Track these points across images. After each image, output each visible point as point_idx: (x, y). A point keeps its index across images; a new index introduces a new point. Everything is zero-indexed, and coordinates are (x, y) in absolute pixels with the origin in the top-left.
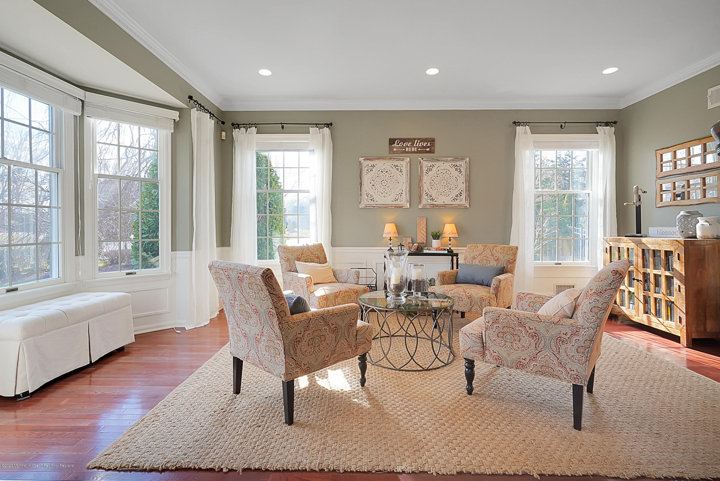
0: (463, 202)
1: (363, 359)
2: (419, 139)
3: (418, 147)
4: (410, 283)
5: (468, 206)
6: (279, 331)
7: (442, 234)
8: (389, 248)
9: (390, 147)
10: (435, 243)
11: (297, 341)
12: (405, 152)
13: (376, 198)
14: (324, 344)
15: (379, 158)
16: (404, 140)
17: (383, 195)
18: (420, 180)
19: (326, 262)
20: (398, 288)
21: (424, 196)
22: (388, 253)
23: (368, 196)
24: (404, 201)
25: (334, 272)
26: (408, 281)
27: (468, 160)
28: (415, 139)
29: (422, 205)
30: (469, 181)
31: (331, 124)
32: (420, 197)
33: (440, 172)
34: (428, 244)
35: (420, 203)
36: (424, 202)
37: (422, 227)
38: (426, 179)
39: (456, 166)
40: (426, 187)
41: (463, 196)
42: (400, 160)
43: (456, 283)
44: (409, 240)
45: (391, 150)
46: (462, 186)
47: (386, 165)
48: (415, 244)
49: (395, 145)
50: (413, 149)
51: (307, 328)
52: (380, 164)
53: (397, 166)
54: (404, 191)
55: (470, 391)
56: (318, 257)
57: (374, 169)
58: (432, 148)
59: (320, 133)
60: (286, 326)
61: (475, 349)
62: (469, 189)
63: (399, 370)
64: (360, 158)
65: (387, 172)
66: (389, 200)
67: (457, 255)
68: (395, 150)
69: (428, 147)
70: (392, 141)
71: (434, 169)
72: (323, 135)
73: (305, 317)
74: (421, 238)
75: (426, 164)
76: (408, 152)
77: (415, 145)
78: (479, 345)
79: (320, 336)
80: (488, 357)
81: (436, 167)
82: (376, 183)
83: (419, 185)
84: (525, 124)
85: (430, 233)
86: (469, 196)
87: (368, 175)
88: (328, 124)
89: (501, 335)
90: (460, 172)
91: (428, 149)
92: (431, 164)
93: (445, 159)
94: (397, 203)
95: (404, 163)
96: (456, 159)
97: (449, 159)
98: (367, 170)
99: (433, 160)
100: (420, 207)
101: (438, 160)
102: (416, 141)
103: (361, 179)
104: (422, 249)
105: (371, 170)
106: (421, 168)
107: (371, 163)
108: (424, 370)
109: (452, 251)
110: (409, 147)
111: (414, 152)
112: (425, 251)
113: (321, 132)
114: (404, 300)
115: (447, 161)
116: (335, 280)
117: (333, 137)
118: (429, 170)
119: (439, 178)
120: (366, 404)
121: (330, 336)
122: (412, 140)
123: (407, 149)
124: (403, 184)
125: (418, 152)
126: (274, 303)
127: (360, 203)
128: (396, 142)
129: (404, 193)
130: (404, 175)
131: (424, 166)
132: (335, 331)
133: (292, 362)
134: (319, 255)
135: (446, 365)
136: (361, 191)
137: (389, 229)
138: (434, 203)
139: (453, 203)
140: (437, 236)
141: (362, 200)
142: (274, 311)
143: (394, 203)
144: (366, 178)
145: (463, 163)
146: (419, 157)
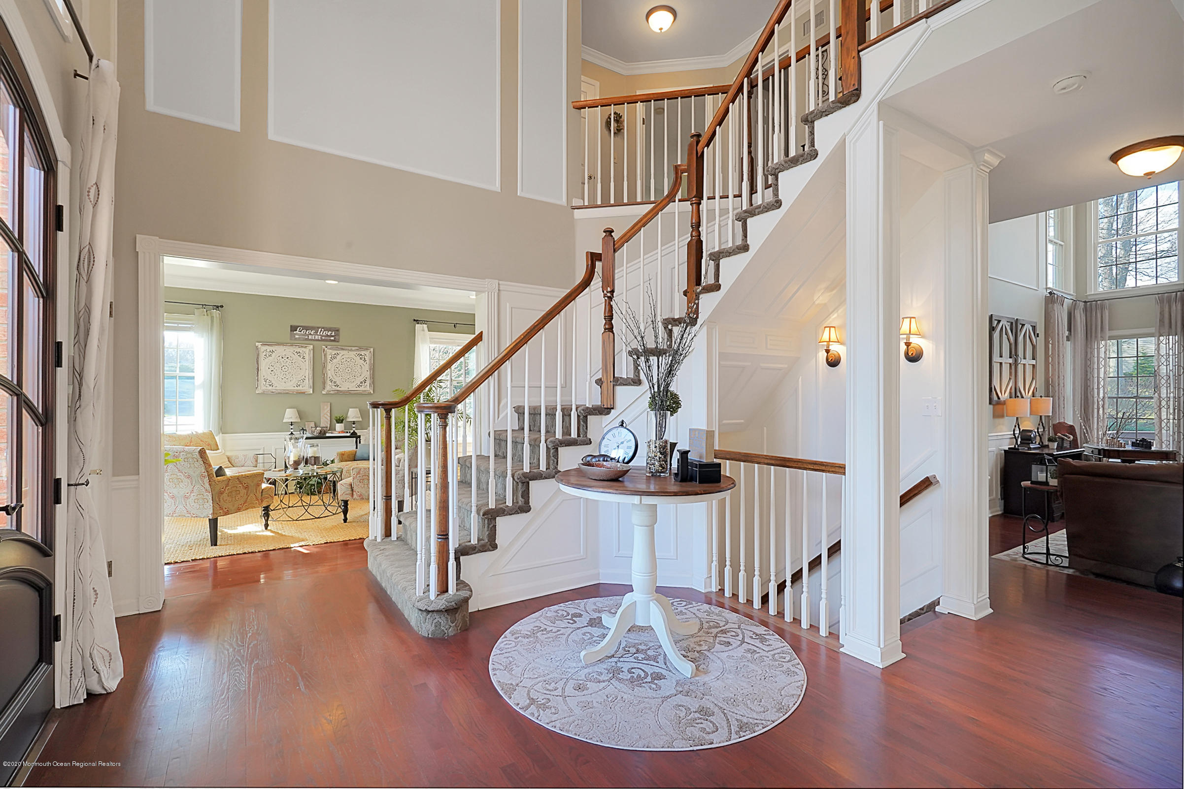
0: (368, 388)
1: (267, 510)
2: (323, 328)
3: (322, 336)
4: (307, 459)
5: (372, 392)
6: (208, 486)
7: (346, 418)
8: (290, 433)
9: (291, 334)
10: (339, 427)
11: (221, 493)
12: (308, 339)
13: (275, 384)
14: (239, 497)
15: (279, 344)
16: (306, 328)
17: (283, 381)
18: (324, 367)
19: (218, 449)
20: (297, 464)
21: (329, 382)
22: (288, 437)
23: (266, 381)
24: (307, 388)
25: (228, 458)
26: (305, 458)
27: (372, 350)
28: (319, 328)
29: (326, 390)
30: (373, 369)
31: (222, 306)
32: (324, 383)
33: (345, 360)
34: (332, 428)
35: (324, 389)
36: (328, 388)
37: (325, 412)
38: (329, 366)
39: (361, 355)
40: (330, 373)
41: (368, 383)
42: (302, 347)
43: (355, 460)
44: (313, 424)
45: (292, 337)
46: (367, 374)
47: (289, 351)
48: (318, 428)
49: (297, 332)
50: (317, 337)
51: (227, 485)
52: (280, 350)
53: (299, 352)
54: (307, 377)
55: (345, 520)
56: (209, 445)
57: (273, 355)
58: (337, 337)
59: (207, 315)
60: (213, 483)
61: (347, 492)
62: (373, 377)
63: (296, 520)
64: (257, 344)
65: (288, 358)
66: (290, 386)
67: (359, 437)
68: (297, 336)
69: (332, 336)
70: (293, 328)
71: (338, 357)
72: (212, 318)
73: (226, 478)
74: (325, 422)
75: (330, 352)
76: (312, 340)
77: (318, 333)
78: (350, 489)
79: (236, 491)
80: (355, 496)
81: (340, 355)
82: (276, 368)
83: (323, 371)
84: (424, 322)
85: (333, 417)
86: (373, 383)
87: (266, 360)
88: (218, 307)
89: (361, 481)
90: (365, 360)
91: (332, 338)
92: (336, 352)
93: (350, 348)
94: (299, 388)
95: (307, 350)
96: (361, 348)
97: (353, 348)
98: (266, 355)
99: (337, 349)
100: (323, 392)
101: (343, 349)
102: (320, 330)
103: (258, 364)
104: (325, 433)
105: (270, 356)
106: (325, 355)
107: (269, 348)
108: (316, 518)
109: (356, 434)
110: (312, 335)
111: (318, 340)
112: (327, 435)
113: (209, 314)
114: (301, 472)
115: (351, 350)
116: (230, 465)
117: (222, 320)
118: (333, 358)
119: (343, 365)
120: (272, 534)
121: (243, 491)
122: (316, 329)
123: (310, 337)
124: (306, 369)
125: (322, 340)
126: (206, 469)
127: (257, 388)
128: (298, 329)
129: (307, 378)
130: (307, 361)
131: (328, 354)
132: (247, 488)
133: (216, 506)
134: (211, 442)
135: (334, 514)
136: (258, 376)
137: (290, 415)
138: (338, 388)
139: (358, 389)
140: (340, 421)
141: (259, 385)
142: (206, 474)
143: (296, 388)
144: (264, 364)
145: (367, 353)
146: (323, 346)
